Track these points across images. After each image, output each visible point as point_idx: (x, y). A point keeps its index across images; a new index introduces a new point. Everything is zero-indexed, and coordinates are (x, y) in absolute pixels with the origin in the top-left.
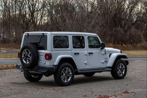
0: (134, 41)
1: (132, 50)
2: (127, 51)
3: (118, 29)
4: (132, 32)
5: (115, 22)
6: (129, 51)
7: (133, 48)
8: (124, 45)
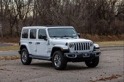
0: (118, 31)
1: (117, 40)
2: (112, 41)
3: (103, 21)
4: (116, 23)
5: (99, 14)
6: (114, 41)
7: (117, 39)
8: (109, 36)
